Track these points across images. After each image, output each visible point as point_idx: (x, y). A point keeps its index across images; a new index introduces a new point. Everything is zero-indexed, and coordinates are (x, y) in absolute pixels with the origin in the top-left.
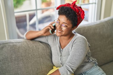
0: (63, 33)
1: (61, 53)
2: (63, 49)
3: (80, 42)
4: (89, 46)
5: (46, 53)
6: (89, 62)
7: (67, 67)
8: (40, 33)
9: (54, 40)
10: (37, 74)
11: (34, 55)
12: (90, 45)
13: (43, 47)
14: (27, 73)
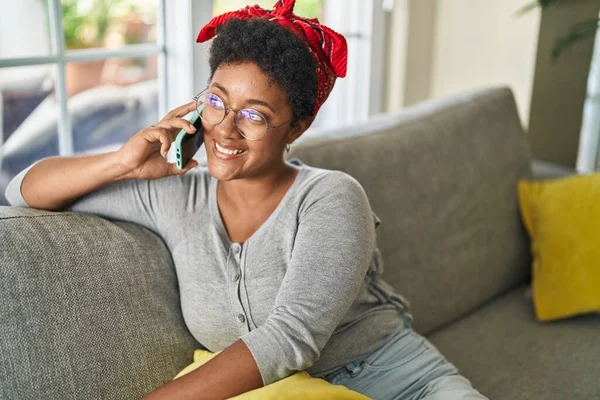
0: (250, 159)
1: (237, 265)
2: (242, 244)
3: (339, 196)
4: (377, 224)
5: (146, 276)
6: (379, 303)
7: (287, 326)
8: (115, 165)
9: (187, 204)
10: (103, 393)
11: (81, 285)
12: (378, 220)
13: (129, 245)
14: (43, 389)
